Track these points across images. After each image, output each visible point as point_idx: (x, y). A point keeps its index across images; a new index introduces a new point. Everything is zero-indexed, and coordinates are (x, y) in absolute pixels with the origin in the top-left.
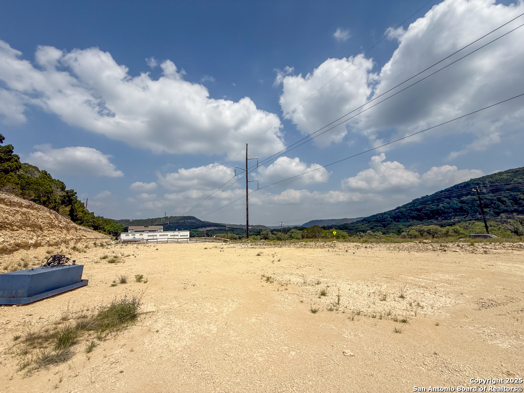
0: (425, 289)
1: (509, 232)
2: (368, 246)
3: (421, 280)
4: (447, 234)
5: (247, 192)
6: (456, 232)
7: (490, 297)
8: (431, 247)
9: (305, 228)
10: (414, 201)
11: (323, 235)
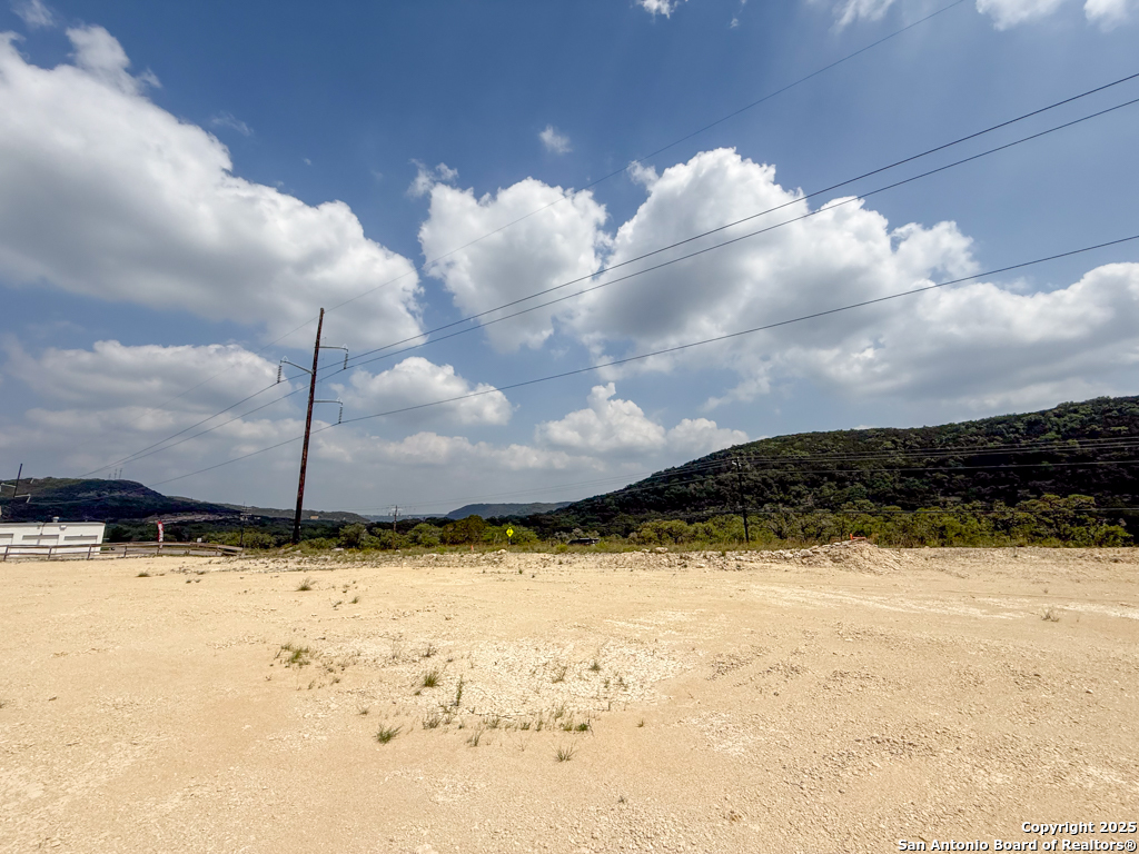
0: (640, 645)
1: (771, 534)
2: (565, 559)
3: (637, 626)
4: (693, 538)
5: (308, 428)
6: (707, 533)
7: (731, 652)
8: (666, 560)
9: (452, 521)
10: (653, 475)
11: (487, 537)
